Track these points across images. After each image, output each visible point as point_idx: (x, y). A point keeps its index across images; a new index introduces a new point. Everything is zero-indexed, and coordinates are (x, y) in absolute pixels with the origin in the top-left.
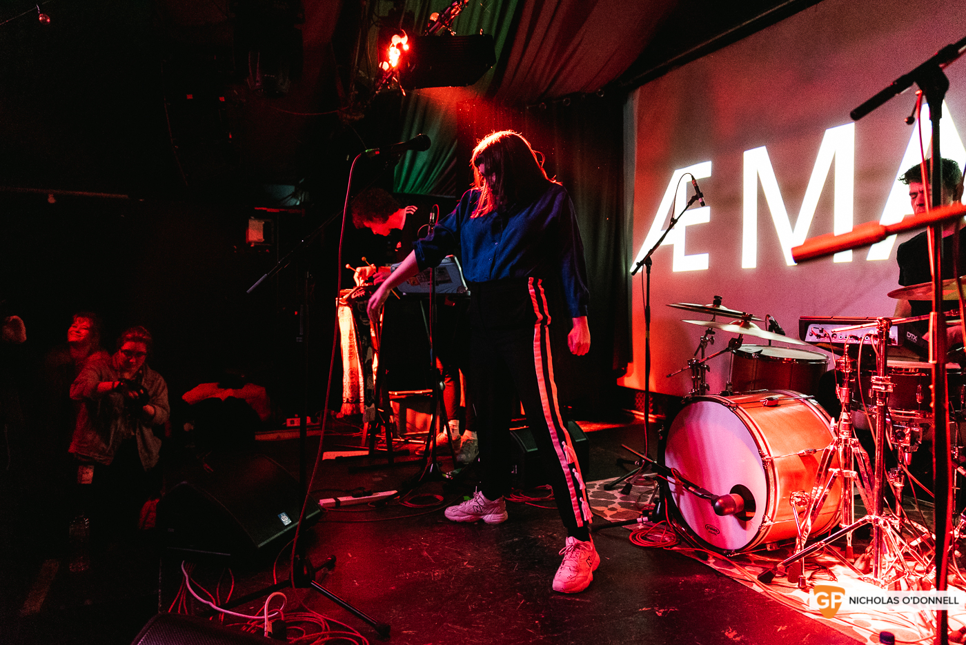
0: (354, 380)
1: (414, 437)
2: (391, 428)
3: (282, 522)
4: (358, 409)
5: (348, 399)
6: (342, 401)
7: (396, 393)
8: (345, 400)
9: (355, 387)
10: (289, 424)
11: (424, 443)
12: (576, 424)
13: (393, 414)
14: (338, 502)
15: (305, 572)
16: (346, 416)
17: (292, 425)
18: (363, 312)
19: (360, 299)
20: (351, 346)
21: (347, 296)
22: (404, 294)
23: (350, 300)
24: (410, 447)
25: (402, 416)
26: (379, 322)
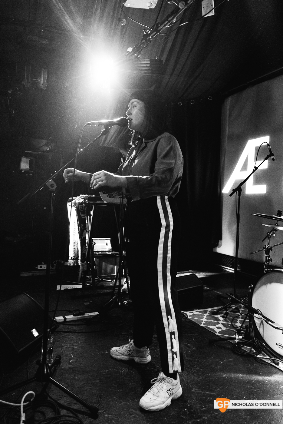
0: (75, 247)
1: (106, 278)
2: (95, 274)
3: (33, 335)
4: (77, 263)
5: (72, 257)
6: (68, 259)
7: (97, 253)
8: (70, 258)
9: (76, 253)
10: (39, 268)
13: (95, 265)
14: (65, 320)
16: (70, 266)
17: (41, 268)
18: (82, 211)
19: (80, 204)
20: (74, 229)
21: (73, 201)
22: (105, 202)
23: (75, 204)
24: (104, 284)
25: (100, 266)
26: (90, 215)
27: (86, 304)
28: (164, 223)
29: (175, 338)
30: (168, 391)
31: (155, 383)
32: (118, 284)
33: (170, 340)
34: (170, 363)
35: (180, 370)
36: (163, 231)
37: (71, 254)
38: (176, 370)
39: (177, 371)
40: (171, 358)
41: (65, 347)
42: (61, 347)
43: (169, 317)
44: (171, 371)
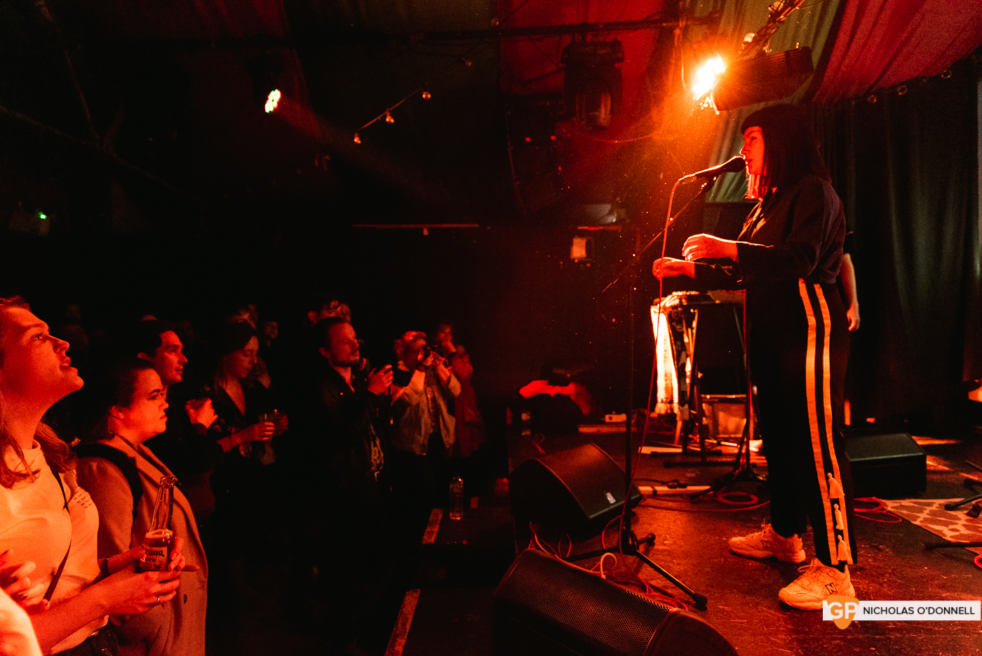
0: (668, 382)
1: (726, 440)
2: (704, 431)
3: (608, 501)
4: (672, 409)
5: (662, 400)
6: (656, 403)
7: (708, 397)
8: (659, 400)
9: (669, 390)
10: (608, 420)
11: (737, 447)
12: (912, 439)
13: (705, 416)
14: (655, 492)
15: (630, 542)
16: (660, 415)
17: (610, 421)
18: (677, 319)
19: (674, 307)
20: (665, 351)
21: (662, 304)
22: (717, 302)
23: (665, 308)
24: (723, 449)
25: (714, 418)
26: (692, 329)
27: (689, 475)
28: (812, 321)
29: (839, 509)
30: (829, 587)
31: (804, 572)
32: (744, 451)
33: (830, 511)
34: (832, 549)
35: (850, 560)
36: (812, 336)
37: (661, 394)
38: (843, 559)
39: (845, 562)
40: (834, 540)
41: (655, 526)
42: (650, 524)
43: (830, 474)
44: (834, 561)
